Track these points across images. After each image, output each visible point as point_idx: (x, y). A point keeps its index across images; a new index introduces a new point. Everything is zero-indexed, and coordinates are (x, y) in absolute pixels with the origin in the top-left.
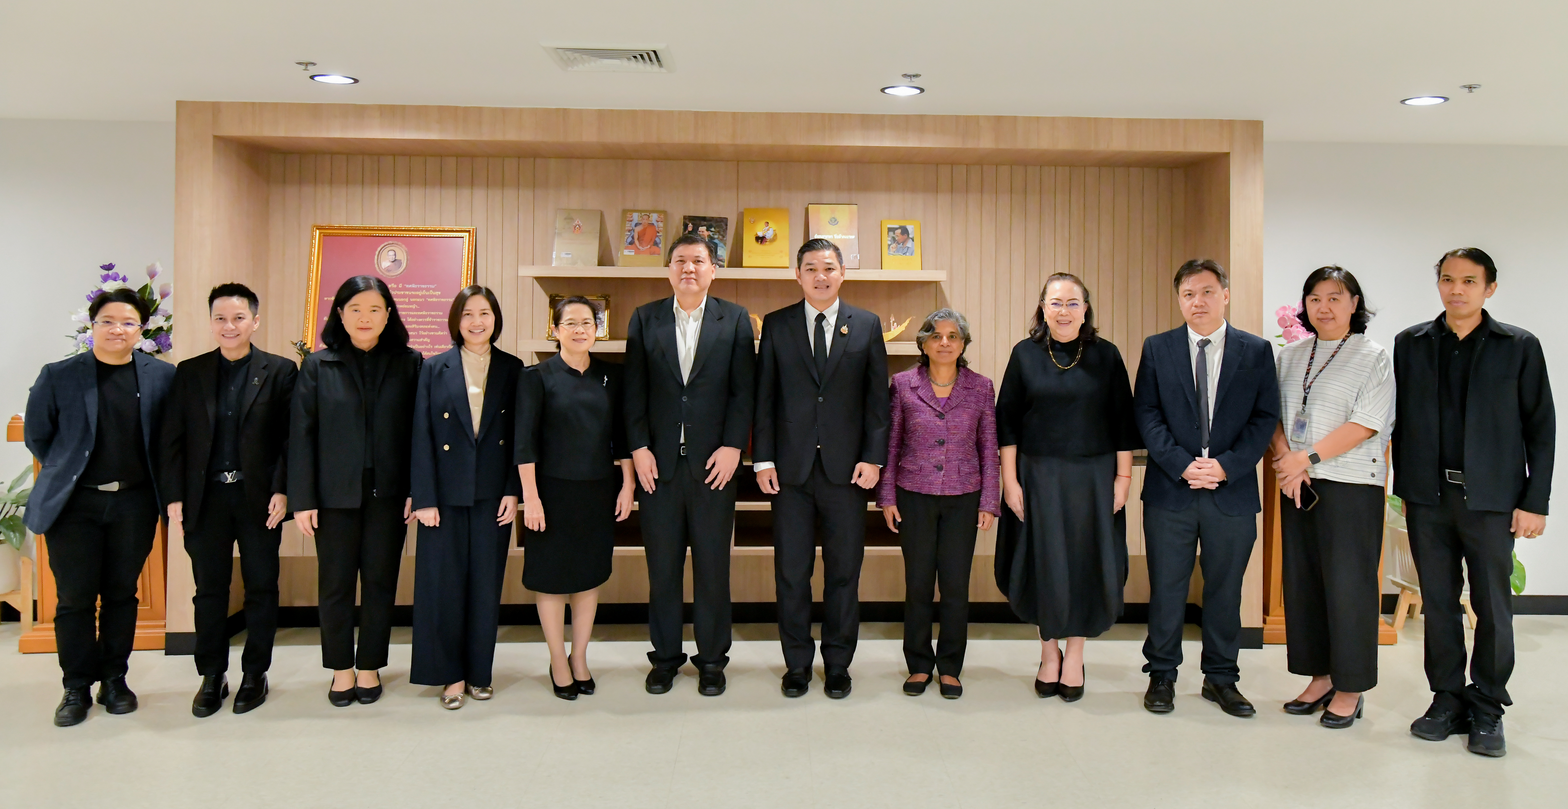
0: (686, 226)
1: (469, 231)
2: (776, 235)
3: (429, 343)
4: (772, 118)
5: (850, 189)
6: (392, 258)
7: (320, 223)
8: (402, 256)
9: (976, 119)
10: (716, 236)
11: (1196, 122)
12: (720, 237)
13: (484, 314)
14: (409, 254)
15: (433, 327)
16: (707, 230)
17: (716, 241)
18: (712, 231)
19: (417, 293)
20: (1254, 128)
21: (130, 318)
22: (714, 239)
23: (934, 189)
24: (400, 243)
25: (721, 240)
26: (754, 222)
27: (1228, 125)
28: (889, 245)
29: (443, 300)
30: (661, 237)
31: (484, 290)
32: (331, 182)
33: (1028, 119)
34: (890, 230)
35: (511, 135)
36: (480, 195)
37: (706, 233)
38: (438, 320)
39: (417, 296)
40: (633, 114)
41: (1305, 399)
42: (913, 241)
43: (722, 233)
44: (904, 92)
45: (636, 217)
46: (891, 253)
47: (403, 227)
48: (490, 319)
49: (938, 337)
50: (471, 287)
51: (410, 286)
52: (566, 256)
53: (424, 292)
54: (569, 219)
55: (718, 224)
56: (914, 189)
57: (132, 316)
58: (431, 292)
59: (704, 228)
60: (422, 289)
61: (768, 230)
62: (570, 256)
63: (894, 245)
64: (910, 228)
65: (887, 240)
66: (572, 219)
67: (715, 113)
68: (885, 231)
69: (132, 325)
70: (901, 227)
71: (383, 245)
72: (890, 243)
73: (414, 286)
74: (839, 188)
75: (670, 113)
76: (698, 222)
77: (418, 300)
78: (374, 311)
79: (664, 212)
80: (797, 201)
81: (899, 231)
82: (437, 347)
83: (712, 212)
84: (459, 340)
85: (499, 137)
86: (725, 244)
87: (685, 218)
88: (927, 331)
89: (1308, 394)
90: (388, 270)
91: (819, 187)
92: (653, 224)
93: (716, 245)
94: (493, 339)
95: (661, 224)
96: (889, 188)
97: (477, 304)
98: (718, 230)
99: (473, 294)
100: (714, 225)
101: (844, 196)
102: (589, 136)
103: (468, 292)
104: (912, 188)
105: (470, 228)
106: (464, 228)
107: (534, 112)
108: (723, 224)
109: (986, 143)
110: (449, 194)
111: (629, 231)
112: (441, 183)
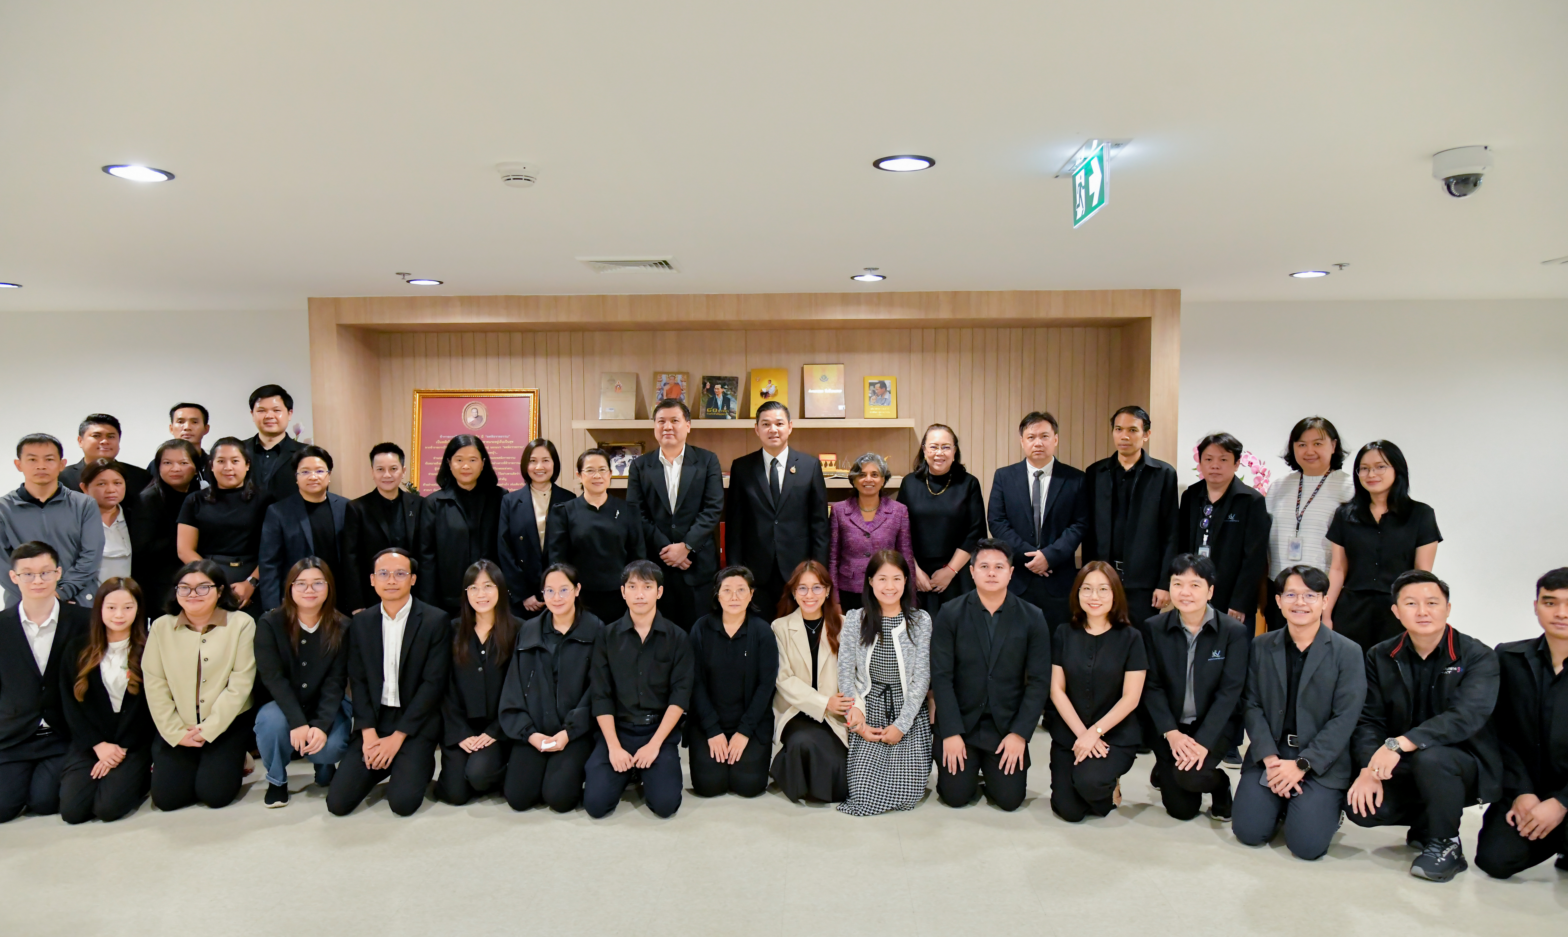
0: (704, 384)
1: (533, 392)
2: (777, 391)
3: (506, 482)
4: (769, 299)
5: (838, 351)
6: (475, 415)
7: (418, 388)
8: (483, 413)
9: (936, 295)
10: (729, 393)
11: (1122, 292)
12: (732, 393)
13: (546, 461)
14: (489, 411)
15: (509, 469)
16: (722, 388)
17: (729, 396)
18: (725, 389)
19: (496, 442)
20: (1173, 297)
21: (320, 467)
22: (727, 395)
23: (908, 349)
24: (480, 403)
25: (733, 396)
26: (759, 380)
27: (1150, 294)
28: (870, 397)
29: (515, 447)
30: (684, 394)
31: (546, 443)
32: (426, 356)
33: (980, 294)
34: (871, 384)
35: (563, 318)
36: (541, 362)
37: (721, 390)
38: (513, 463)
39: (495, 445)
40: (657, 298)
41: (1298, 525)
42: (890, 393)
43: (733, 389)
44: (869, 278)
45: (664, 378)
46: (872, 403)
47: (483, 389)
48: (550, 465)
49: (864, 475)
50: (537, 440)
51: (490, 437)
52: (610, 411)
53: (501, 442)
54: (612, 381)
55: (730, 382)
56: (890, 350)
57: (321, 465)
58: (506, 441)
59: (719, 386)
60: (500, 439)
61: (771, 387)
62: (613, 411)
63: (874, 397)
64: (887, 383)
65: (868, 393)
66: (614, 381)
67: (723, 295)
68: (867, 385)
69: (322, 472)
70: (880, 382)
71: (467, 405)
72: (870, 395)
73: (492, 436)
74: (829, 351)
75: (687, 296)
76: (714, 381)
77: (496, 448)
78: (473, 461)
79: (687, 374)
80: (794, 362)
81: (879, 385)
82: (512, 484)
83: (725, 373)
84: (528, 480)
85: (552, 319)
86: (736, 399)
87: (704, 378)
88: (856, 471)
89: (1300, 521)
90: (472, 424)
91: (812, 349)
92: (678, 384)
93: (729, 400)
94: (553, 479)
95: (685, 384)
96: (870, 350)
97: (540, 453)
98: (730, 387)
99: (537, 446)
100: (727, 383)
101: (833, 357)
102: (623, 316)
103: (533, 444)
104: (890, 349)
105: (534, 389)
106: (529, 389)
107: (579, 298)
108: (735, 382)
109: (945, 314)
110: (517, 362)
111: (659, 390)
112: (511, 354)
